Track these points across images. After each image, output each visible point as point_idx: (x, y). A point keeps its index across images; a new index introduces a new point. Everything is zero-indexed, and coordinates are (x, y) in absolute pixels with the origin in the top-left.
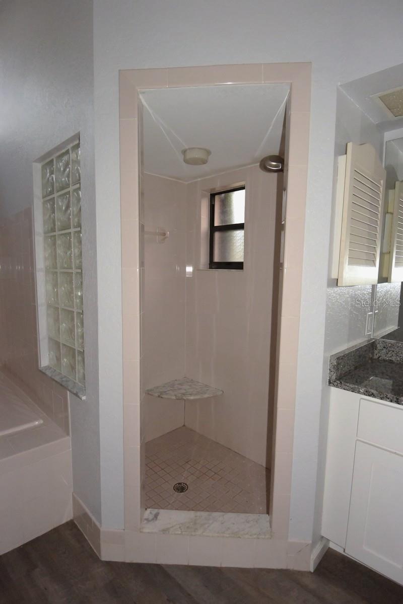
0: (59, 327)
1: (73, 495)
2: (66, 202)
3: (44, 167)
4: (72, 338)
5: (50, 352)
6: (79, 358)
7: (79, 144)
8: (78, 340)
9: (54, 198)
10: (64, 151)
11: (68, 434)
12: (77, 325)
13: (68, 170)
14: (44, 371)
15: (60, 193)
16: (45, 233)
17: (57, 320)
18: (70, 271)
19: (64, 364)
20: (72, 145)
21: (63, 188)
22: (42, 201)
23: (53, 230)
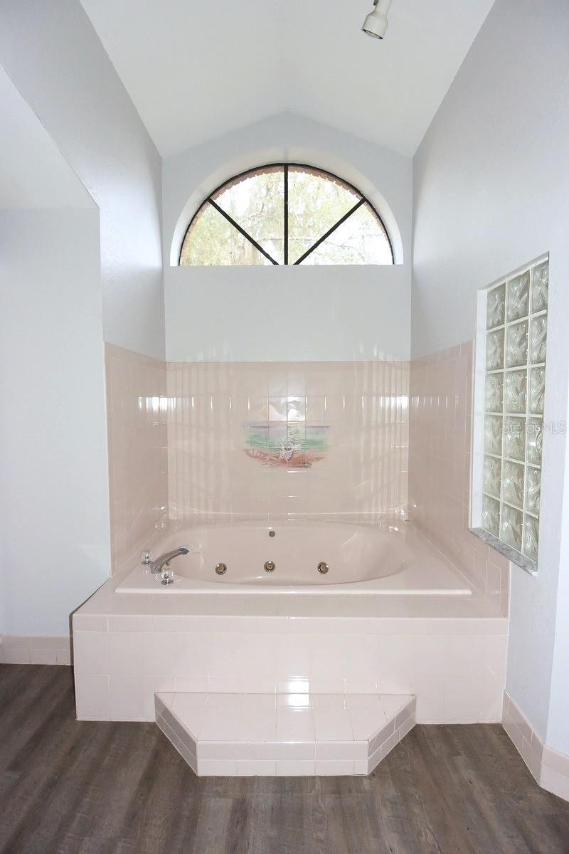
0: (500, 483)
1: (505, 694)
2: (521, 332)
3: (491, 294)
4: (518, 497)
5: (483, 511)
6: (526, 524)
7: (548, 261)
8: (527, 502)
9: (504, 328)
10: (521, 273)
11: (505, 616)
12: (528, 482)
13: (526, 295)
14: (476, 533)
15: (513, 323)
16: (488, 369)
17: (497, 474)
18: (523, 415)
19: (504, 529)
20: (533, 265)
21: (518, 317)
22: (486, 332)
23: (500, 366)
